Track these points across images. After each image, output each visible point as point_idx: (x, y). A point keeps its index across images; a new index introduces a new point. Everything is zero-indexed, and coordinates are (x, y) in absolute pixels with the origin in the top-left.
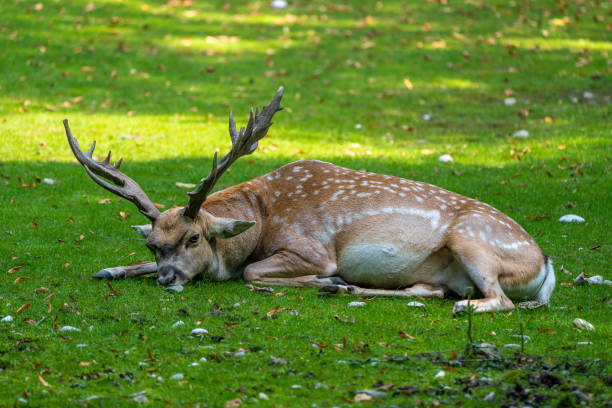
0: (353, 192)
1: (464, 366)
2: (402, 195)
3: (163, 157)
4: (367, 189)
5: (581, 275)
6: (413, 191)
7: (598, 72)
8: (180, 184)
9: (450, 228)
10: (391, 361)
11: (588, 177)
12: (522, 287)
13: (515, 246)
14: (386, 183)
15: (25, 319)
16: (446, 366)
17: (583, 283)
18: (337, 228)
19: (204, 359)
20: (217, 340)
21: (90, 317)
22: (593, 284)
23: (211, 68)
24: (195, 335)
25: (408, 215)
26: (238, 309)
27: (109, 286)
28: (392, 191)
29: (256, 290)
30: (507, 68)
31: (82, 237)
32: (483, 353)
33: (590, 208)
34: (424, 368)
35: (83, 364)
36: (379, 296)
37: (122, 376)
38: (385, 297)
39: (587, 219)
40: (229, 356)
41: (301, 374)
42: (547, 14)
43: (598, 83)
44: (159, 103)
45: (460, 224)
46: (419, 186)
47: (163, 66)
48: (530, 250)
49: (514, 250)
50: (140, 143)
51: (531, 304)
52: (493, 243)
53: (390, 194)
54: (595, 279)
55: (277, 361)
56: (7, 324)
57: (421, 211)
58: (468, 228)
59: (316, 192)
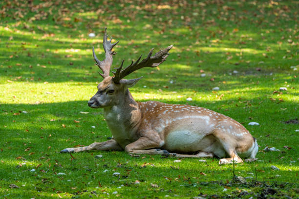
0: (172, 110)
1: (233, 186)
2: (192, 111)
3: (68, 101)
4: (178, 109)
5: (267, 147)
6: (196, 109)
7: (237, 62)
8: (82, 112)
9: (215, 127)
10: (202, 184)
11: (252, 106)
12: (245, 152)
13: (242, 134)
14: (186, 107)
15: (41, 170)
16: (225, 186)
17: (268, 151)
18: (166, 125)
19: (122, 185)
20: (125, 177)
21: (67, 169)
22: (273, 151)
23: (71, 63)
24: (115, 175)
25: (195, 119)
26: (128, 164)
27: (71, 156)
28: (188, 110)
29: (133, 156)
30: (198, 61)
31: (50, 135)
32: (239, 181)
33: (259, 119)
34: (217, 188)
35: (73, 188)
37: (92, 193)
39: (260, 123)
40: (133, 184)
41: (166, 191)
42: (208, 38)
43: (238, 67)
44: (55, 78)
45: (219, 125)
46: (199, 108)
47: (51, 62)
49: (241, 136)
50: (55, 95)
52: (233, 134)
54: (273, 149)
55: (154, 185)
56: (34, 172)
57: (201, 117)
58: (223, 127)
59: (158, 111)
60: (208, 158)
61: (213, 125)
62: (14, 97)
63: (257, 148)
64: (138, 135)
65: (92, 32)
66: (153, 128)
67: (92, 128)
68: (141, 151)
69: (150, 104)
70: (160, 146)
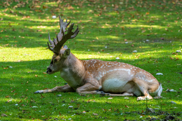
0: (107, 65)
1: (146, 114)
2: (119, 65)
4: (110, 65)
5: (168, 89)
6: (122, 64)
7: (149, 34)
9: (134, 76)
10: (126, 113)
11: (159, 62)
13: (151, 81)
14: (115, 63)
15: (22, 105)
16: (141, 114)
17: (169, 91)
18: (102, 75)
19: (75, 114)
20: (76, 109)
21: (39, 104)
22: (172, 92)
23: (41, 35)
24: (70, 108)
25: (121, 71)
26: (78, 100)
27: (41, 95)
28: (117, 65)
29: (82, 95)
30: (123, 33)
31: (28, 82)
32: (150, 111)
33: (163, 71)
34: (136, 115)
35: (42, 116)
36: (116, 96)
37: (55, 119)
39: (163, 74)
40: (81, 113)
41: (103, 118)
42: (129, 19)
43: (149, 37)
44: (30, 45)
45: (137, 75)
46: (124, 64)
47: (27, 35)
48: (155, 82)
49: (151, 82)
50: (31, 56)
51: (157, 97)
52: (146, 80)
54: (172, 90)
55: (95, 114)
56: (17, 106)
57: (125, 70)
58: (139, 76)
59: (97, 66)
60: (130, 96)
61: (132, 75)
62: (4, 57)
63: (161, 89)
64: (85, 82)
65: (54, 15)
66: (94, 77)
67: (55, 77)
68: (87, 92)
70: (99, 89)
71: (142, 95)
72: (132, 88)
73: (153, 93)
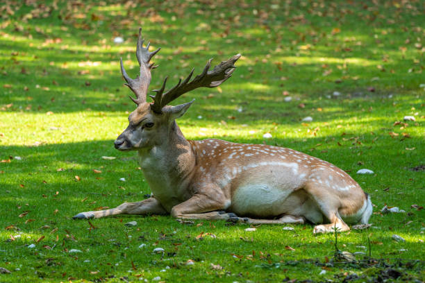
0: (242, 153)
1: (334, 266)
2: (272, 155)
3: (84, 140)
4: (250, 151)
6: (278, 152)
7: (339, 79)
8: (104, 157)
9: (307, 177)
10: (288, 264)
11: (363, 145)
12: (353, 215)
13: (347, 188)
14: (262, 148)
15: (44, 246)
16: (323, 266)
17: (387, 212)
18: (233, 176)
19: (168, 267)
20: (170, 255)
21: (84, 243)
22: (394, 213)
23: (88, 83)
24: (156, 252)
25: (277, 166)
26: (176, 235)
27: (90, 223)
28: (266, 153)
29: (184, 223)
30: (280, 78)
31: (57, 193)
32: (344, 258)
33: (373, 165)
34: (310, 269)
35: (93, 273)
36: (263, 224)
37: (121, 279)
38: (267, 224)
39: (374, 171)
40: (184, 265)
41: (233, 275)
42: (294, 43)
43: (341, 86)
44: (63, 106)
45: (313, 175)
46: (282, 150)
47: (56, 82)
48: (356, 191)
49: (346, 191)
50: (64, 132)
51: (360, 226)
52: (334, 187)
53: (265, 154)
54: (394, 209)
55: (215, 267)
56: (33, 249)
57: (285, 164)
58: (318, 177)
59: (220, 154)
60: (297, 224)
61: (303, 175)
62: (2, 135)
63: (370, 208)
64: (191, 191)
65: (119, 36)
66: (213, 181)
67: (121, 181)
68: (196, 215)
69: (209, 144)
70: (225, 208)
71: (326, 221)
72: (303, 206)
73: (350, 218)
